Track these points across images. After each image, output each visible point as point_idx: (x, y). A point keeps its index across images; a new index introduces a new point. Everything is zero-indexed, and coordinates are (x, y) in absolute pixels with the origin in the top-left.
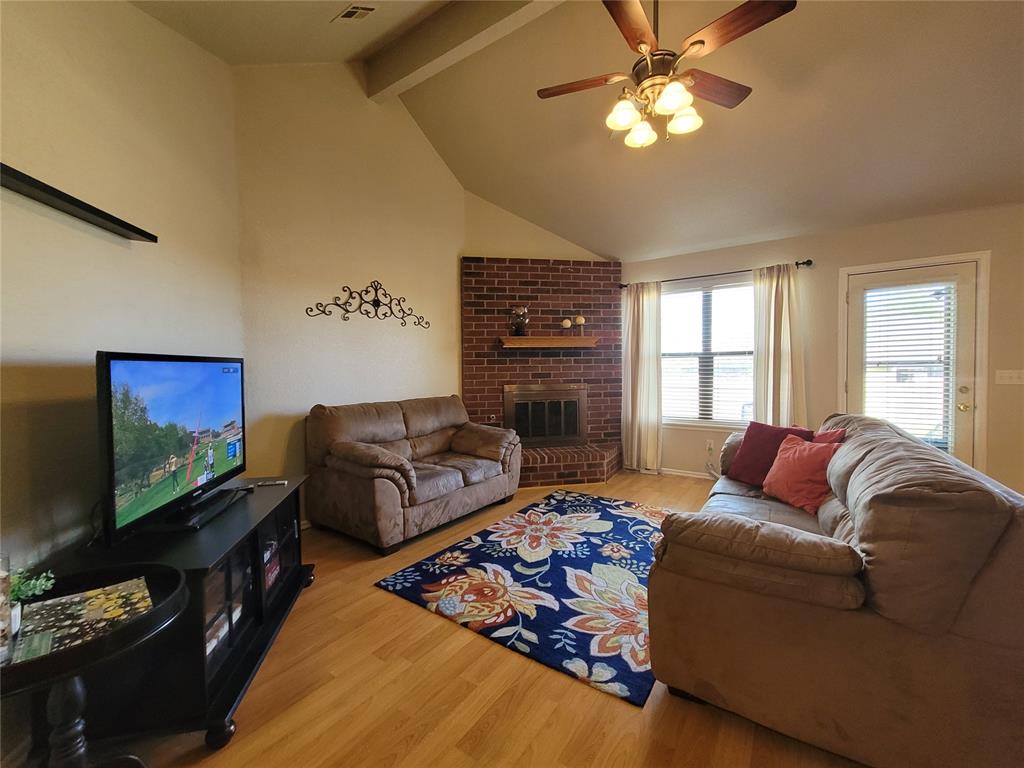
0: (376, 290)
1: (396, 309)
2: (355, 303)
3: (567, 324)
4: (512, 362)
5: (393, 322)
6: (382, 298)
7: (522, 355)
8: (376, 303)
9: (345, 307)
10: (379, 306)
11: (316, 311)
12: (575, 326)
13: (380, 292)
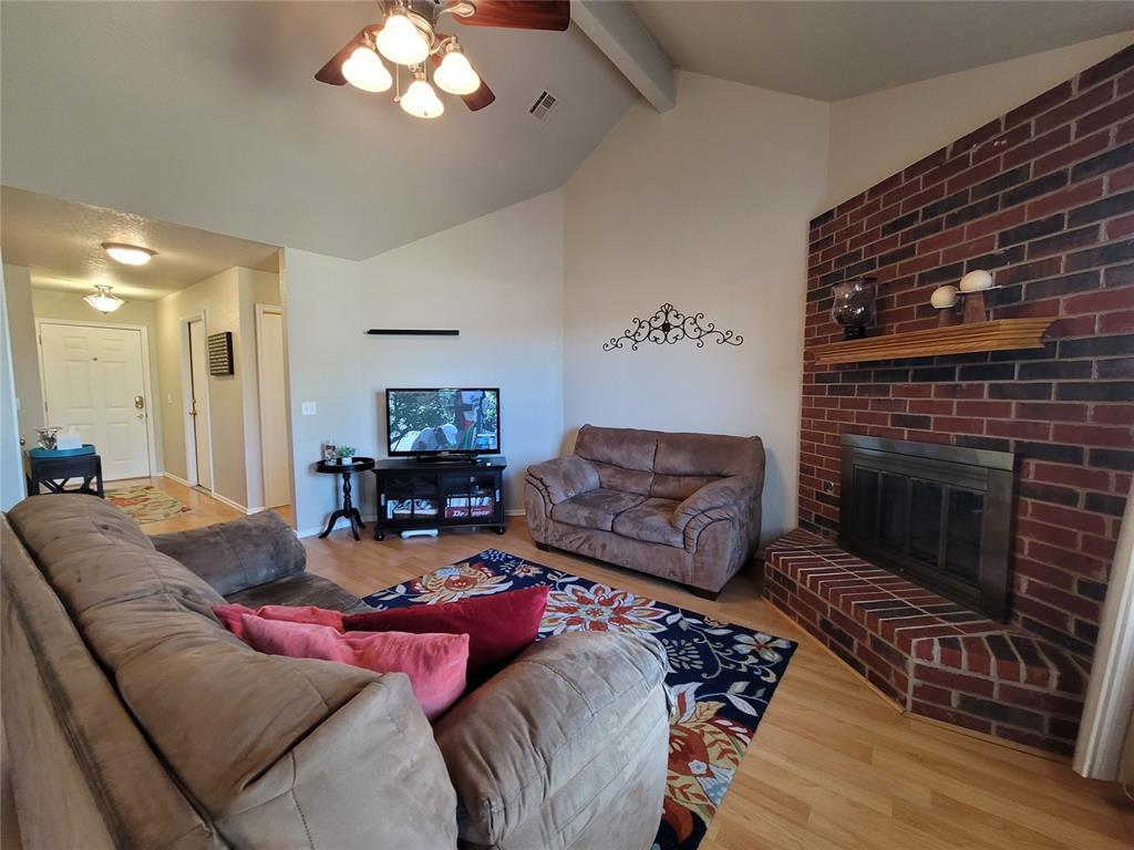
0: (667, 314)
1: (689, 328)
2: (644, 332)
3: (942, 298)
4: (862, 390)
5: (687, 345)
6: (673, 321)
7: (880, 376)
8: (666, 328)
9: (634, 337)
10: (669, 330)
11: (611, 346)
12: (962, 300)
13: (671, 314)
